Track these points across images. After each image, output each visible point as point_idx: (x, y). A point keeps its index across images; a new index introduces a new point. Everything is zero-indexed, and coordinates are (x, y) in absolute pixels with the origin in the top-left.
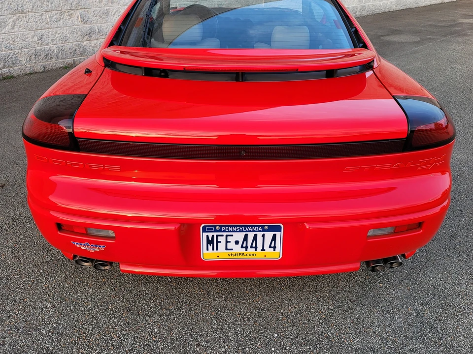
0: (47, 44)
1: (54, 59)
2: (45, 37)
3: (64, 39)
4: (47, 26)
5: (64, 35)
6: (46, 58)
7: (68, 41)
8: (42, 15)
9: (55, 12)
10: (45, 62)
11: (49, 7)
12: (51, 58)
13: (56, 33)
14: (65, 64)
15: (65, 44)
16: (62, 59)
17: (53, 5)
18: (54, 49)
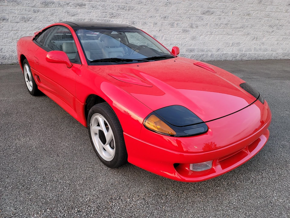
0: (4, 53)
1: (7, 60)
2: (3, 49)
3: (13, 52)
4: (5, 44)
5: (13, 49)
6: (3, 59)
7: (15, 52)
8: (3, 40)
9: (9, 39)
10: (2, 60)
11: (6, 37)
12: (5, 59)
13: (9, 48)
14: (12, 63)
15: (13, 54)
16: (11, 60)
17: (8, 36)
18: (8, 55)
